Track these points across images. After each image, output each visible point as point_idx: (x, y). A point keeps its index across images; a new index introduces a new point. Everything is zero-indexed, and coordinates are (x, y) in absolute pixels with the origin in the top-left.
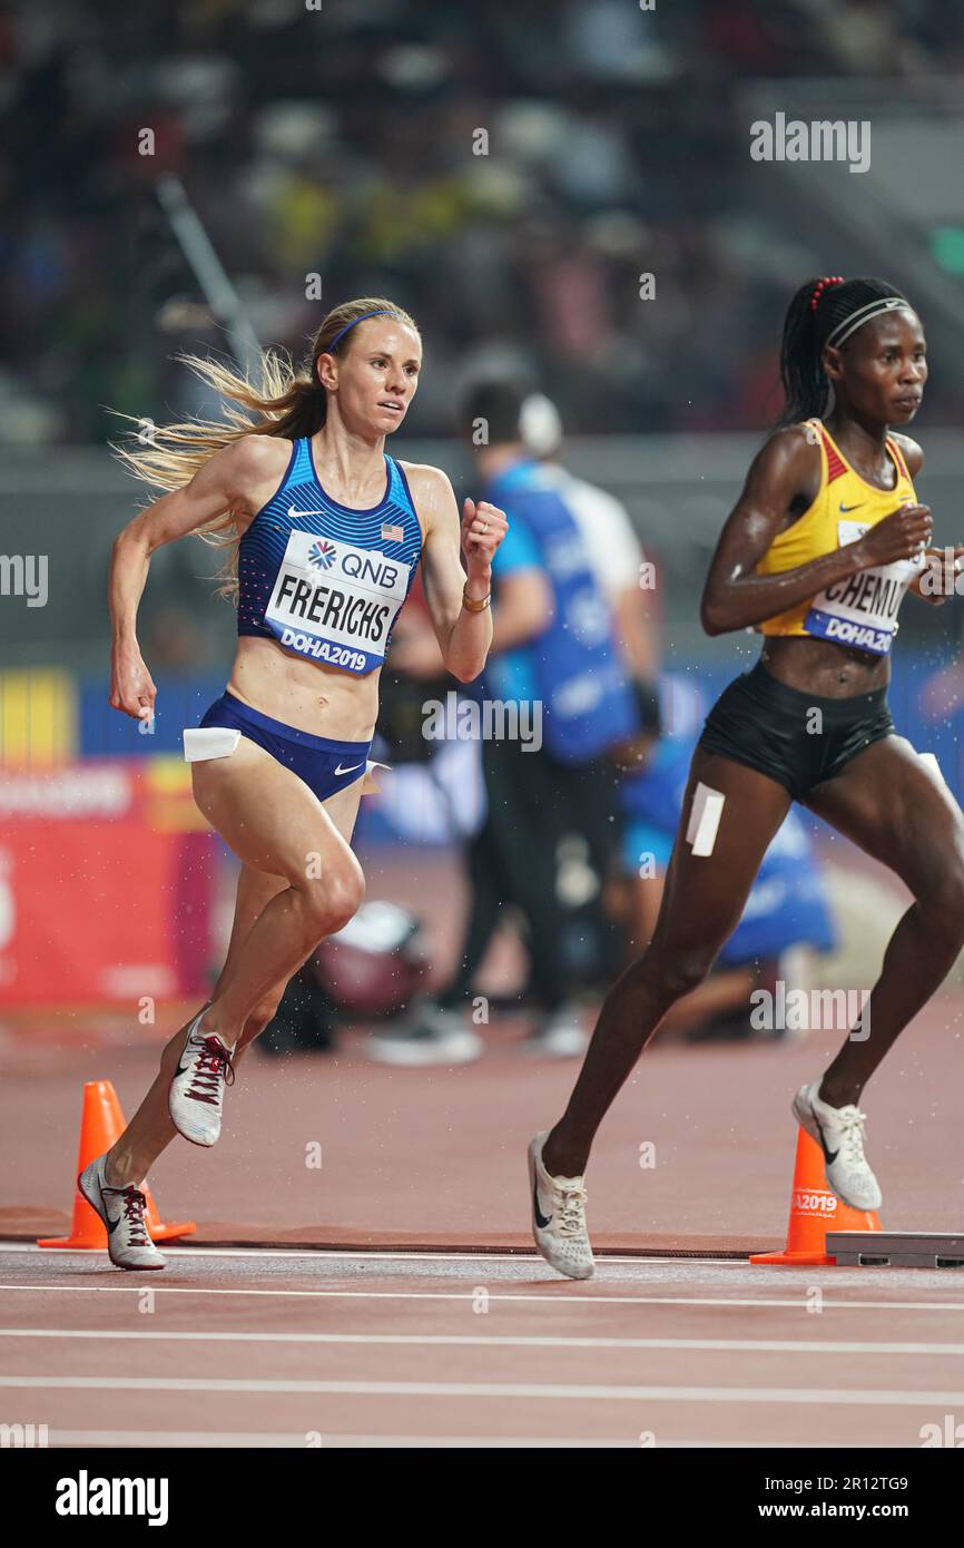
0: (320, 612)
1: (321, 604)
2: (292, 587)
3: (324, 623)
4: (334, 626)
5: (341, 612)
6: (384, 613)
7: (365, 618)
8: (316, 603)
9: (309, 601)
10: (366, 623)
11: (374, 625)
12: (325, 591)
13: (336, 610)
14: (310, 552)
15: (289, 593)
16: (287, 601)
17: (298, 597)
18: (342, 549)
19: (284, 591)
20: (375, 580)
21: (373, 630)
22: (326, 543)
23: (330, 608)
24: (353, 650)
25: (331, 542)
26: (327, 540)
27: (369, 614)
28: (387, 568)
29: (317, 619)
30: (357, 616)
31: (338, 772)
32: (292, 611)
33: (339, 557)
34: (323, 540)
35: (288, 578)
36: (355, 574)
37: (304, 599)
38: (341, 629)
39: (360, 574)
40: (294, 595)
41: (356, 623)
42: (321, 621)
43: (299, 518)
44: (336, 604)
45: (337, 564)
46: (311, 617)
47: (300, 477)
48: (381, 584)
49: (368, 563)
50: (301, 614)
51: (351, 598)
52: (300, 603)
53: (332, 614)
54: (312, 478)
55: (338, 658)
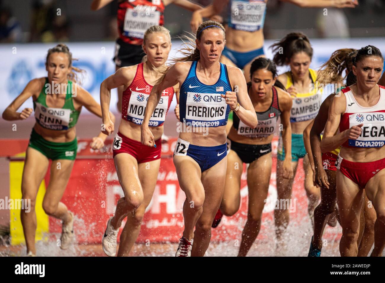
0: (201, 114)
1: (201, 111)
2: (191, 108)
3: (203, 116)
4: (206, 116)
5: (207, 112)
6: (222, 108)
7: (216, 111)
8: (199, 111)
9: (197, 111)
10: (217, 113)
11: (220, 112)
12: (201, 107)
13: (205, 112)
14: (194, 98)
15: (191, 110)
16: (191, 113)
17: (193, 111)
18: (202, 95)
19: (189, 110)
20: (215, 101)
21: (220, 114)
22: (197, 94)
23: (203, 112)
24: (214, 121)
25: (199, 94)
26: (198, 93)
27: (217, 110)
28: (217, 96)
29: (200, 116)
30: (213, 112)
31: (219, 155)
32: (193, 115)
33: (202, 97)
34: (196, 94)
35: (189, 107)
36: (208, 101)
37: (195, 111)
38: (208, 117)
39: (210, 100)
40: (192, 111)
41: (214, 114)
42: (202, 116)
43: (192, 88)
44: (205, 110)
45: (202, 100)
46: (199, 116)
47: (192, 75)
48: (217, 101)
49: (211, 97)
50: (196, 116)
51: (209, 108)
52: (194, 113)
53: (204, 113)
54: (195, 75)
55: (210, 125)
